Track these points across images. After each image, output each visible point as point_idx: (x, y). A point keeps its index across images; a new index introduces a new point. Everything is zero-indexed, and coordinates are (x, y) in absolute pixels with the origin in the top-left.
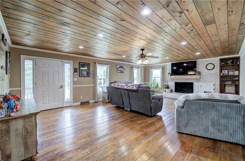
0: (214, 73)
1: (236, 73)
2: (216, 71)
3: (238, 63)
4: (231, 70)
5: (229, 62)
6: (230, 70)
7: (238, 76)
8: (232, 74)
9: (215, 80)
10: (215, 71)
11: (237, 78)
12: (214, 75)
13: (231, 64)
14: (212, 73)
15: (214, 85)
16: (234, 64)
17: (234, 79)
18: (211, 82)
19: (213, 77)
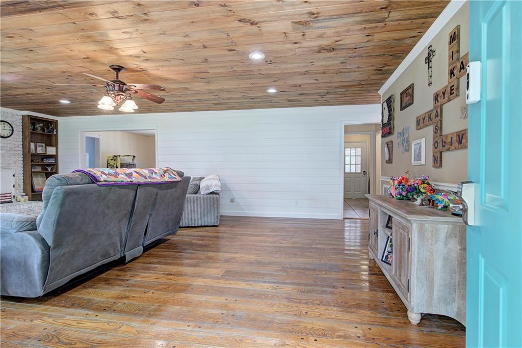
0: (13, 146)
1: (51, 151)
2: (16, 143)
3: (55, 132)
4: (40, 144)
5: (39, 126)
6: (37, 144)
7: (55, 157)
8: (41, 152)
9: (15, 163)
10: (13, 142)
11: (52, 161)
12: (12, 152)
13: (41, 132)
14: (9, 146)
15: (14, 176)
16: (46, 133)
17: (46, 161)
18: (6, 168)
19: (10, 157)
